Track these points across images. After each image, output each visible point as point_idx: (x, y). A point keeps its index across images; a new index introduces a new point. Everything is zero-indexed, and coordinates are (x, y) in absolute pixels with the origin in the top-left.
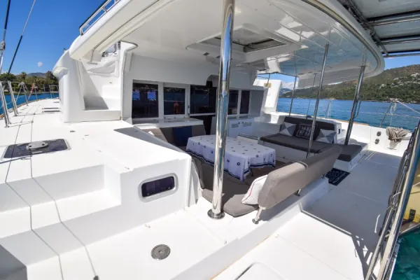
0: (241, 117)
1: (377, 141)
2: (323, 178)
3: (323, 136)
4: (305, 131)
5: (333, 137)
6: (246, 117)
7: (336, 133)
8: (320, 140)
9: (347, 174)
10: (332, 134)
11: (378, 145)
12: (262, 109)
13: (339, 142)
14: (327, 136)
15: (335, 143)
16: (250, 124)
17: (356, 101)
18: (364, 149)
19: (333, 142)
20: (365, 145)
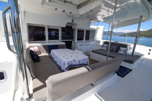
0: (86, 42)
1: (149, 54)
2: (114, 73)
3: (121, 50)
4: (113, 48)
5: (126, 51)
6: (88, 42)
7: (128, 49)
8: (120, 52)
9: (131, 70)
10: (125, 50)
11: (150, 55)
12: (95, 38)
13: (129, 54)
14: (123, 51)
15: (127, 54)
16: (88, 45)
17: (137, 37)
18: (142, 57)
19: (126, 53)
20: (142, 55)
